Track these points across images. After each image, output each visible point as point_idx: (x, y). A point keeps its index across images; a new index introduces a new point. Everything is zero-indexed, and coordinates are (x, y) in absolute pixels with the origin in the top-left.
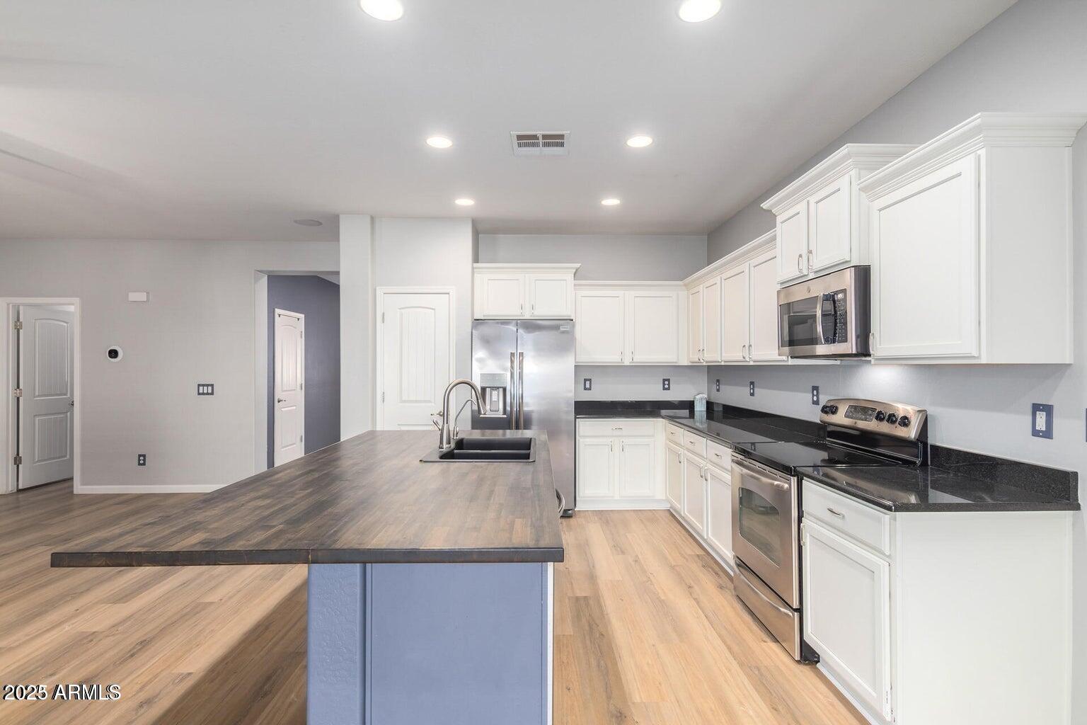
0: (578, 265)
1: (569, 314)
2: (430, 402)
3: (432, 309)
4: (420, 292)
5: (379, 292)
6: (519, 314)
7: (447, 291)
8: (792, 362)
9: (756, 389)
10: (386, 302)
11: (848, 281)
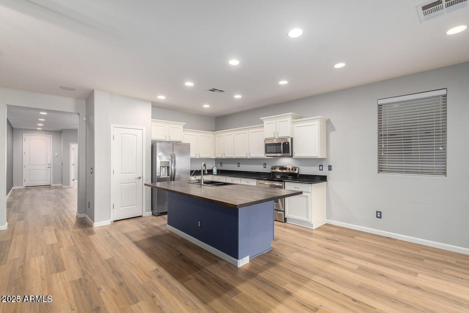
0: (185, 123)
1: (181, 140)
2: (134, 173)
3: (135, 135)
4: (129, 128)
5: (112, 126)
6: (165, 139)
7: (142, 129)
8: (266, 157)
9: (240, 165)
10: (115, 131)
11: (289, 140)
